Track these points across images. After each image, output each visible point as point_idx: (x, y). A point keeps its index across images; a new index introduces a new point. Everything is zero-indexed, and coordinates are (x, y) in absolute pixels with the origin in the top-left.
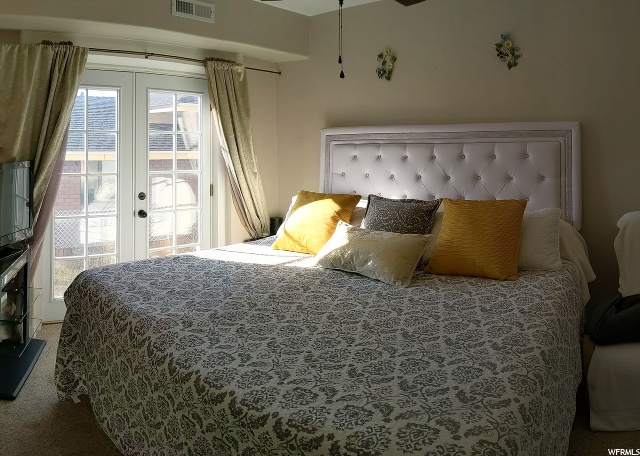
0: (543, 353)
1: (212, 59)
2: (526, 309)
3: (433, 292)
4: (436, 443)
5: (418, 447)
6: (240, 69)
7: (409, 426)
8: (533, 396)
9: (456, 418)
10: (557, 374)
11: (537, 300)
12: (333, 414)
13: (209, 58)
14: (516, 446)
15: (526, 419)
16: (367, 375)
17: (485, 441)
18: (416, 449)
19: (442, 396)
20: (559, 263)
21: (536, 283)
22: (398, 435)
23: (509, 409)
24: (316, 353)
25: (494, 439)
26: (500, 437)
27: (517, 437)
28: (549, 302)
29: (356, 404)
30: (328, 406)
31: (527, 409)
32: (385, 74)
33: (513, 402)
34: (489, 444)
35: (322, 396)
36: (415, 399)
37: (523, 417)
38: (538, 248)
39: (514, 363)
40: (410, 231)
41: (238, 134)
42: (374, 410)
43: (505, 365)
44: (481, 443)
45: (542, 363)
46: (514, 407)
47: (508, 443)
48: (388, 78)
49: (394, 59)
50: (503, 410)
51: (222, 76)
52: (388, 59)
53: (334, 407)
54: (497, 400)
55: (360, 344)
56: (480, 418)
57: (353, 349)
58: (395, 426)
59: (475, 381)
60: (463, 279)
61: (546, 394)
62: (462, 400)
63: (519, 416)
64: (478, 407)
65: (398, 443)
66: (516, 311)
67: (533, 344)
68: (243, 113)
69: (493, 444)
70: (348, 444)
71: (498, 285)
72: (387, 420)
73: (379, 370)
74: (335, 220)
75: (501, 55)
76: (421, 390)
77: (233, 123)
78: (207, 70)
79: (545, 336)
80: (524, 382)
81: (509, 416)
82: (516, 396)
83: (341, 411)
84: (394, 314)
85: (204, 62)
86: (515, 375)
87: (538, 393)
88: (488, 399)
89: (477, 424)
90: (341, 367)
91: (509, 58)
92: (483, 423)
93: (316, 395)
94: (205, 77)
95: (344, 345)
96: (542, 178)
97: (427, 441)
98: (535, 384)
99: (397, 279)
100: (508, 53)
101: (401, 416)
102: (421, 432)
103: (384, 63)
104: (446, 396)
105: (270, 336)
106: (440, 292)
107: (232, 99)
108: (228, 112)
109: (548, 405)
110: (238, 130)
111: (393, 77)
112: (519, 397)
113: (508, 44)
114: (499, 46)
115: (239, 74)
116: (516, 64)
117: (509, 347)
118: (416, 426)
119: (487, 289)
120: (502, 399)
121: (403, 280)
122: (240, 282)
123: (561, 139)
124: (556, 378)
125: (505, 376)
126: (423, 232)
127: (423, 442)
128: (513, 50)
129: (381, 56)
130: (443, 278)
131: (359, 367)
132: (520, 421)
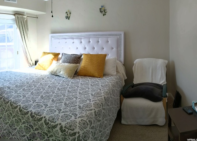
0: (105, 97)
1: (17, 14)
2: (103, 85)
3: (78, 80)
4: (70, 120)
5: (66, 120)
6: (25, 17)
7: (64, 115)
8: (99, 109)
9: (77, 113)
10: (109, 104)
11: (107, 83)
12: (46, 111)
13: (16, 14)
14: (91, 122)
15: (96, 115)
16: (56, 101)
17: (83, 120)
18: (65, 121)
19: (75, 107)
20: (116, 73)
21: (108, 79)
22: (61, 117)
23: (91, 112)
24: (44, 96)
25: (85, 120)
26: (87, 119)
27: (92, 120)
28: (110, 84)
29: (52, 108)
30: (45, 109)
31: (97, 112)
32: (68, 18)
33: (93, 110)
34: (84, 121)
35: (44, 107)
36: (68, 108)
37: (95, 114)
38: (110, 68)
39: (96, 99)
40: (73, 63)
41: (25, 36)
42: (56, 110)
43: (93, 100)
44: (82, 120)
45: (104, 100)
46: (93, 111)
47: (89, 121)
48: (69, 19)
49: (70, 13)
50: (90, 112)
51: (20, 19)
52: (69, 13)
53: (46, 109)
54: (89, 109)
55: (56, 93)
56: (83, 113)
57: (54, 95)
58: (61, 115)
59: (84, 104)
60: (88, 77)
61: (104, 109)
62: (80, 108)
63: (94, 114)
64: (83, 110)
65: (61, 119)
66: (100, 86)
67: (103, 95)
68: (26, 30)
69: (85, 121)
70: (49, 119)
71: (97, 79)
72: (59, 113)
73: (60, 100)
74: (52, 60)
75: (101, 12)
76: (70, 106)
77: (23, 33)
78: (15, 17)
79: (106, 93)
80: (97, 105)
81: (91, 114)
82: (94, 108)
83: (48, 110)
84: (67, 86)
85: (14, 15)
86: (95, 103)
87: (101, 108)
88: (86, 108)
89: (82, 115)
90: (50, 99)
91: (104, 13)
92: (84, 115)
93: (42, 106)
94: (15, 19)
95: (52, 93)
96: (113, 48)
97: (68, 119)
98: (101, 106)
99: (69, 77)
100: (103, 11)
101: (63, 112)
102: (67, 116)
103: (68, 14)
104: (76, 107)
105: (32, 91)
106: (80, 81)
107: (23, 26)
108: (22, 29)
109: (104, 112)
110: (25, 35)
111: (70, 18)
112: (95, 109)
113: (103, 9)
114: (101, 9)
115: (25, 18)
116: (105, 15)
117: (96, 95)
118: (66, 115)
119: (94, 80)
120: (90, 109)
121: (70, 77)
122: (25, 77)
123: (118, 37)
124: (108, 105)
125: (92, 103)
126: (77, 63)
127: (67, 119)
128: (104, 10)
129: (66, 13)
130: (82, 77)
131: (55, 99)
132: (94, 115)
